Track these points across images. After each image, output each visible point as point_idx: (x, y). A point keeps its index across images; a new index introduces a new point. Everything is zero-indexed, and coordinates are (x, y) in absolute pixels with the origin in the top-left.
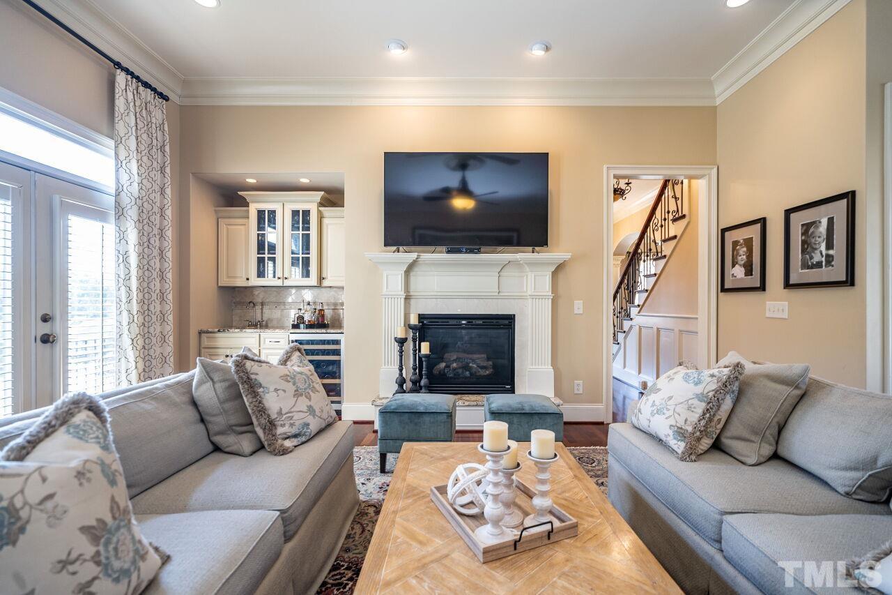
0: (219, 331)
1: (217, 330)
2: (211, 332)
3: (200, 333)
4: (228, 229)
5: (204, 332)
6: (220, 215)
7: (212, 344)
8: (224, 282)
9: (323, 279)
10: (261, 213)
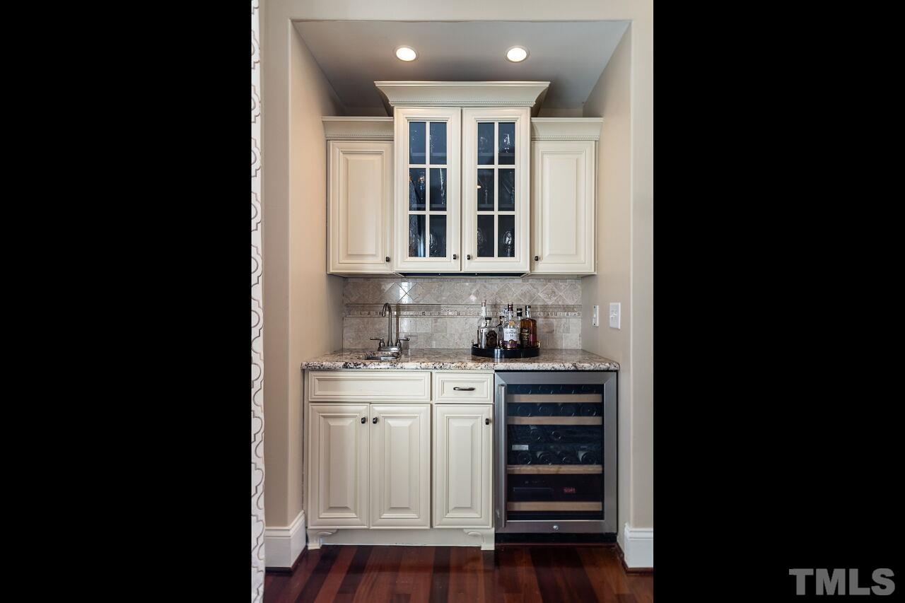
0: (346, 366)
1: (341, 364)
2: (329, 370)
3: (305, 371)
4: (347, 160)
5: (314, 369)
6: (331, 133)
7: (329, 393)
8: (341, 265)
9: (537, 259)
10: (416, 128)
